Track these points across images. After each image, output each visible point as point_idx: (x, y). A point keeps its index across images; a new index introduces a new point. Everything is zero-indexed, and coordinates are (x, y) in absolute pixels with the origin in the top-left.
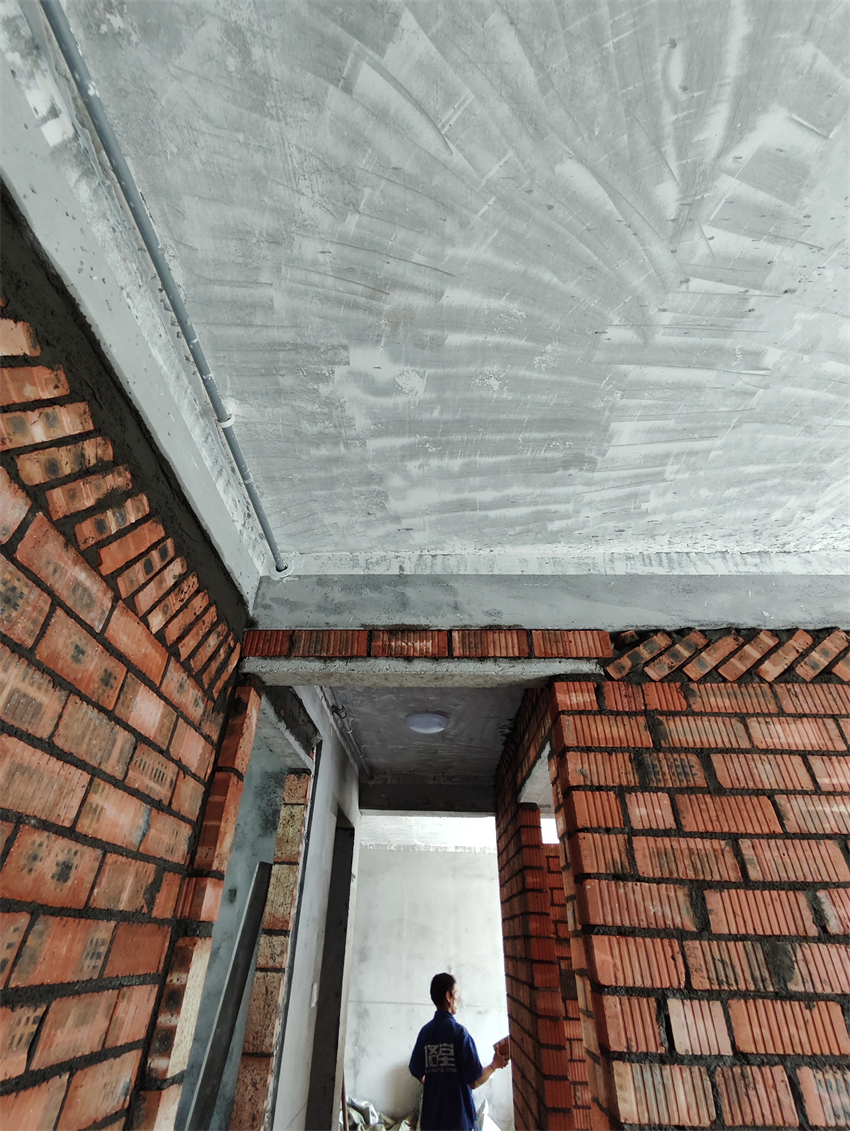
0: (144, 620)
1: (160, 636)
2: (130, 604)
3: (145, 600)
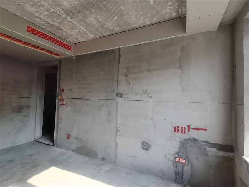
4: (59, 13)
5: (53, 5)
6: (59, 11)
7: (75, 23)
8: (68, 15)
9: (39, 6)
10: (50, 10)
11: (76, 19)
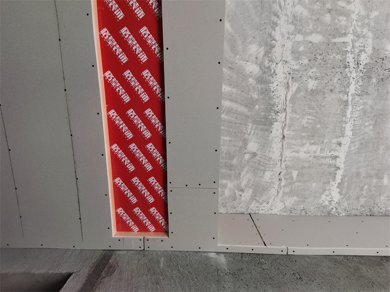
4: (350, 58)
5: (372, 24)
6: (361, 51)
7: (349, 115)
8: (367, 76)
9: (329, 11)
10: (345, 35)
11: (370, 102)
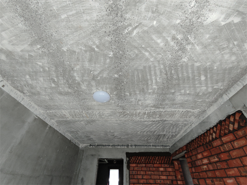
0: (157, 163)
1: (159, 163)
2: (155, 163)
3: (156, 162)
